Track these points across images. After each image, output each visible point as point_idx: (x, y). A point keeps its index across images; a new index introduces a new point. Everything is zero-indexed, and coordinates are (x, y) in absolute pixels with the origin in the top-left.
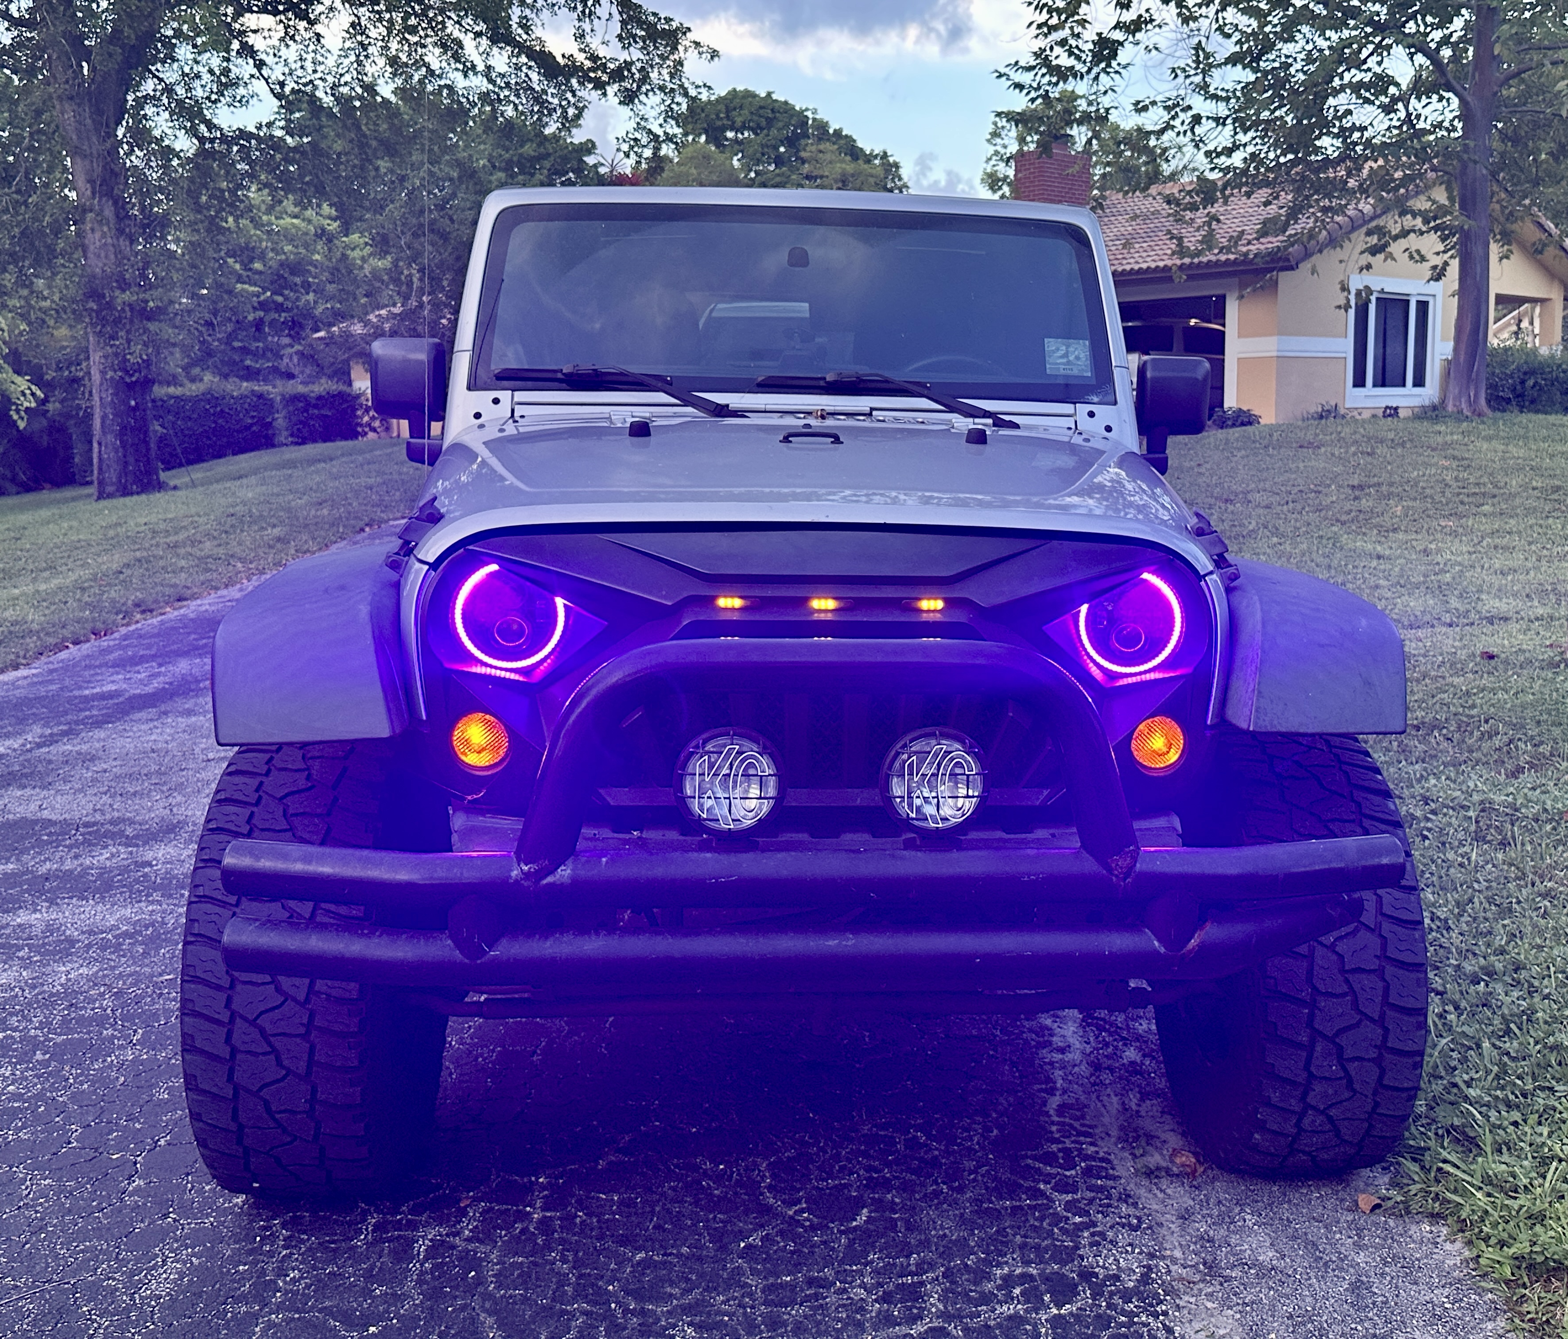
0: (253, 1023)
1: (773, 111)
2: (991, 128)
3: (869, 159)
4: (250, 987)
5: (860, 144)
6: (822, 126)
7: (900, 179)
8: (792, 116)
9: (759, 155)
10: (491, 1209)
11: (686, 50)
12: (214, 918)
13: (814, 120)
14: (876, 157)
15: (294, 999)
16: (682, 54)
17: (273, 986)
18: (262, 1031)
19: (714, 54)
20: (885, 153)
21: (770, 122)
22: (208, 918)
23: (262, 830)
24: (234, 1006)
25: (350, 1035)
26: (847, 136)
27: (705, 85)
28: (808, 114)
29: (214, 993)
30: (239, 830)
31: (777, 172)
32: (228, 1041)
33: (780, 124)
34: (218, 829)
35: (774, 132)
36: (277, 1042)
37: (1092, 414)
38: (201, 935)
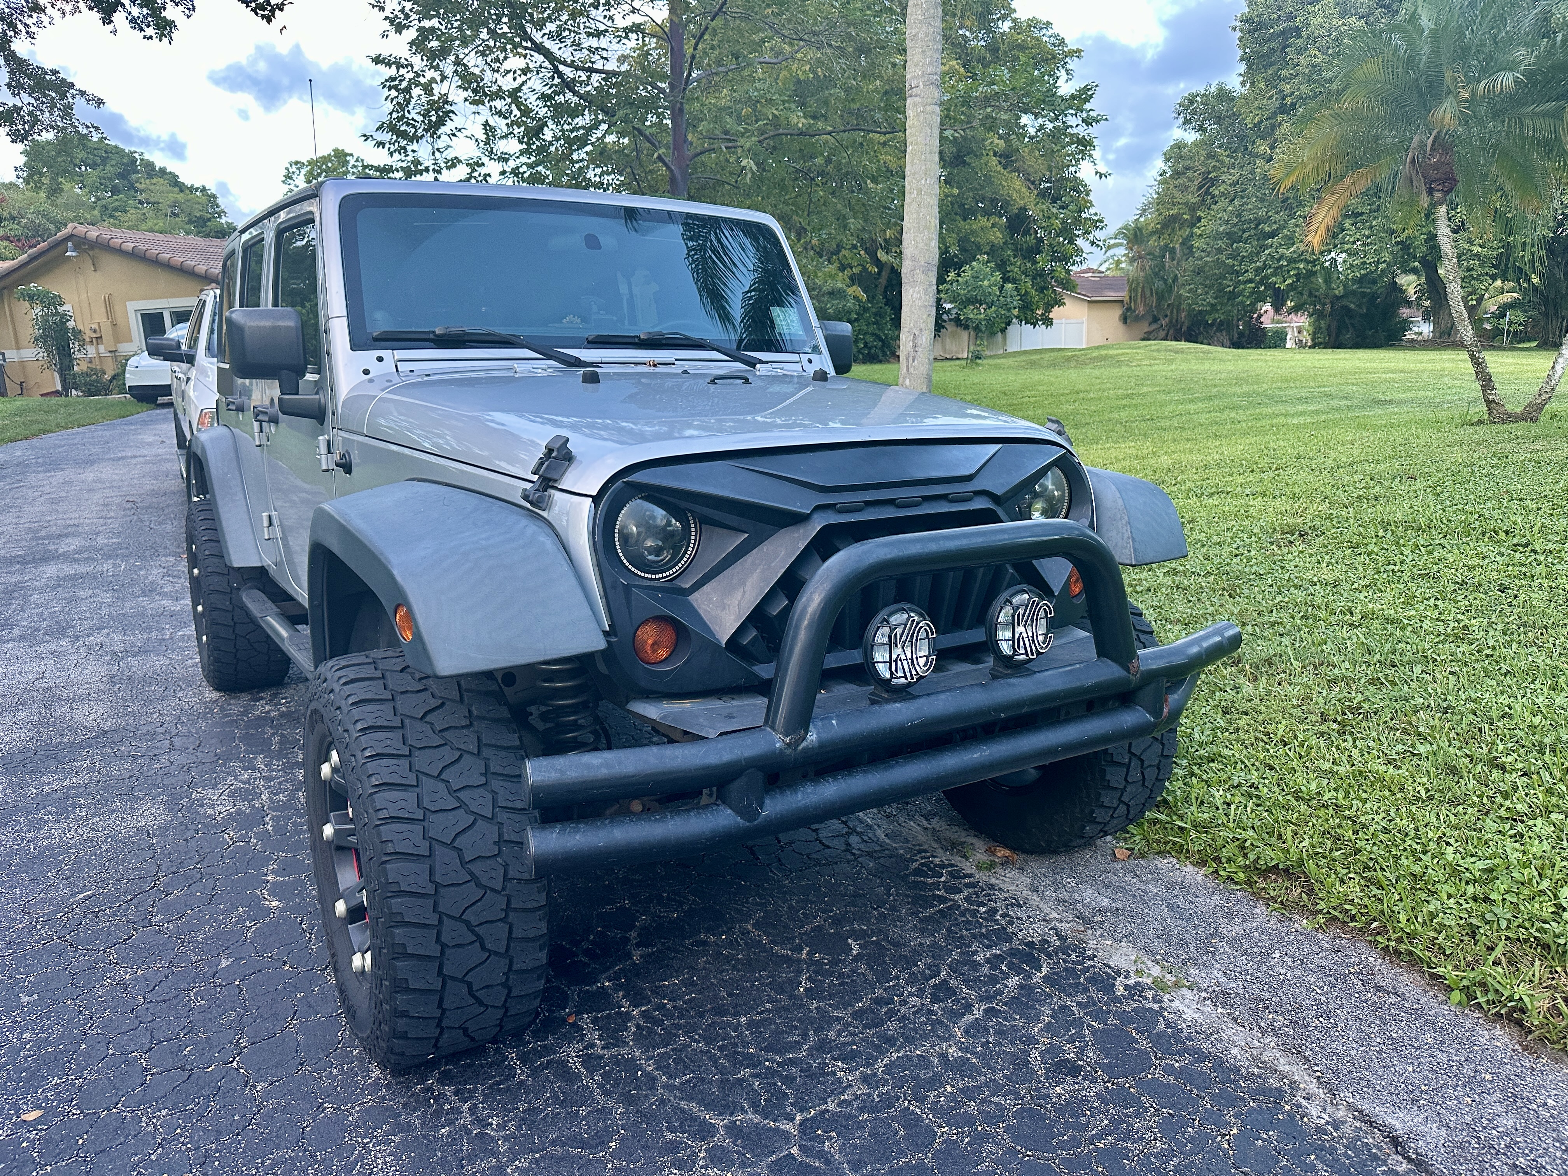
0: (460, 919)
1: (106, 152)
2: (285, 172)
3: (192, 189)
4: (452, 888)
5: (181, 180)
6: (150, 165)
7: (218, 207)
8: (123, 157)
9: (97, 184)
10: (596, 1018)
11: (73, 97)
12: (407, 835)
13: (142, 160)
14: (197, 189)
15: (493, 890)
16: (70, 100)
17: (473, 883)
18: (468, 924)
19: (100, 102)
20: (204, 187)
21: (105, 161)
22: (401, 837)
23: (420, 749)
24: (441, 909)
25: (540, 908)
26: (170, 173)
27: (93, 127)
28: (136, 155)
29: (420, 901)
30: (399, 752)
31: (115, 197)
32: (438, 940)
33: (114, 162)
34: (377, 755)
35: (108, 168)
36: (480, 930)
37: (810, 361)
38: (397, 853)
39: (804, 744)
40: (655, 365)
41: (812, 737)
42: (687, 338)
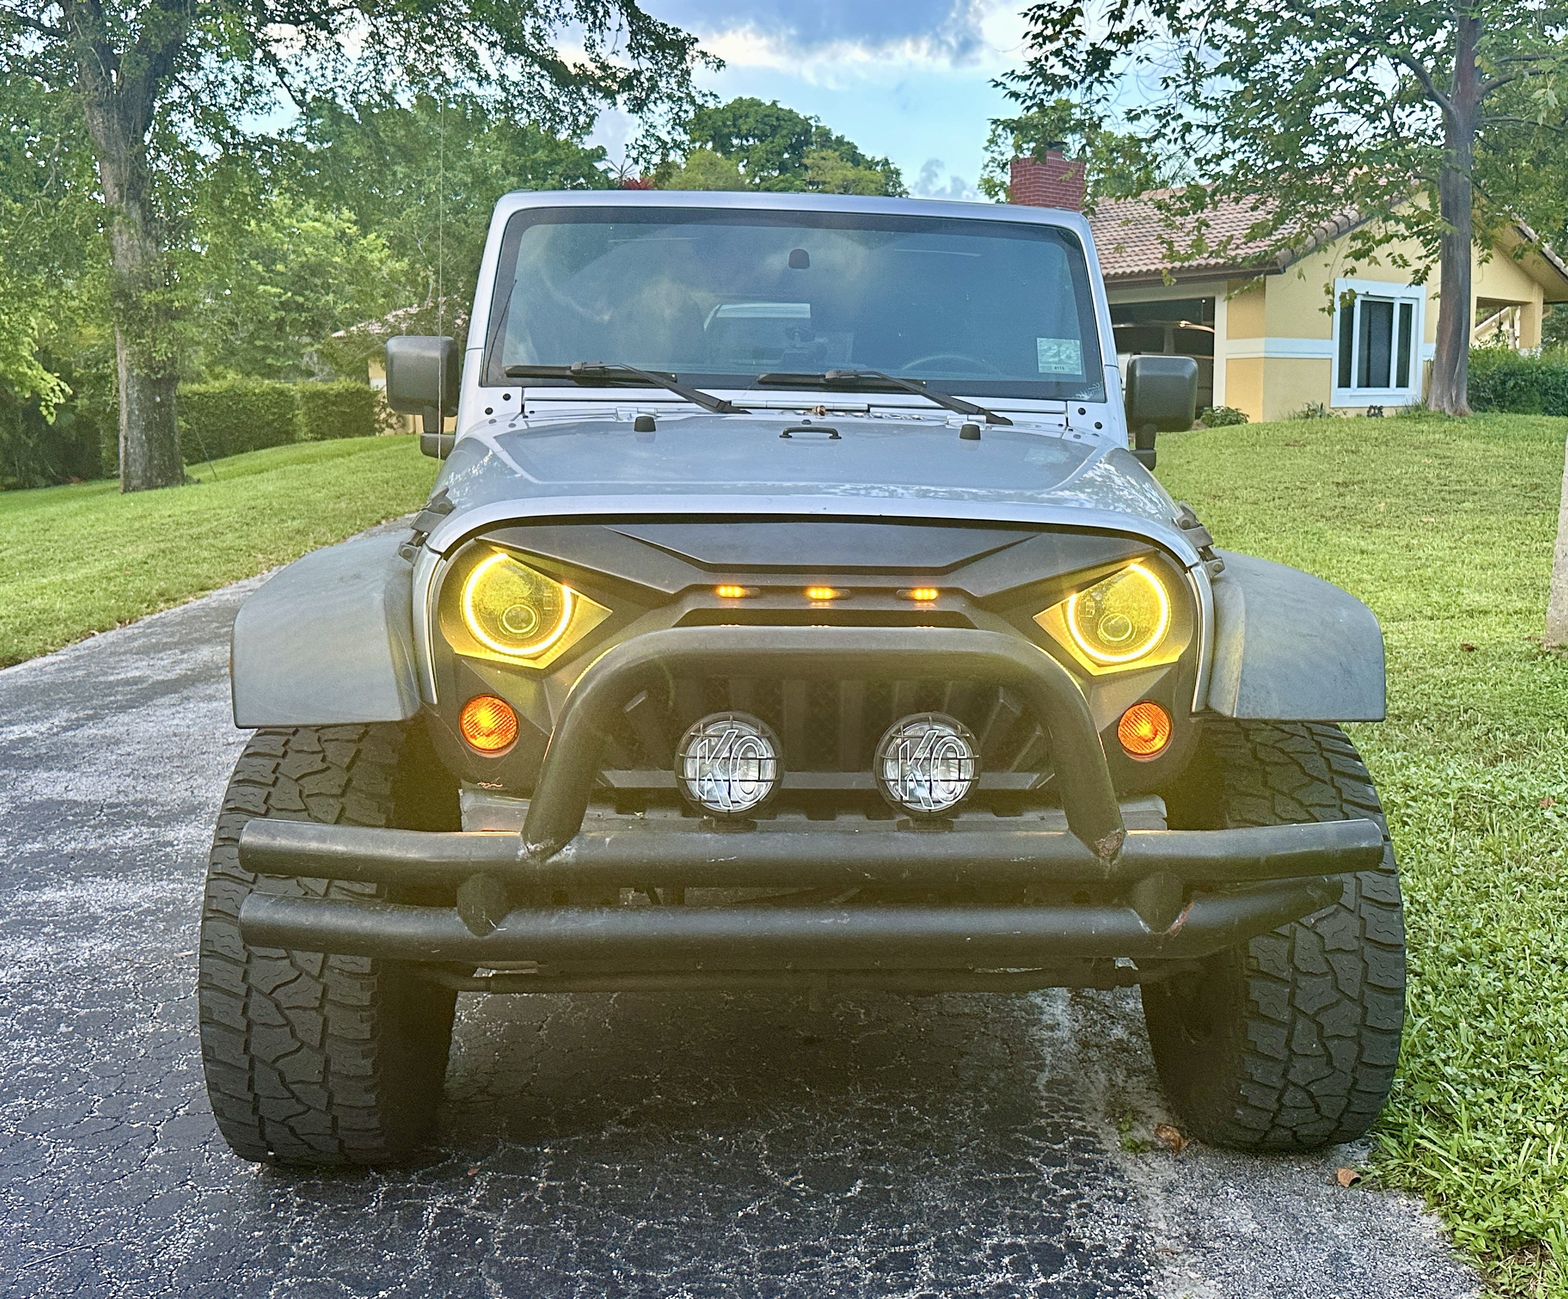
10: (498, 1178)
14: (877, 164)
17: (288, 961)
22: (226, 895)
23: (278, 810)
25: (362, 1008)
27: (711, 94)
28: (812, 122)
30: (256, 810)
31: (781, 177)
33: (784, 132)
34: (236, 809)
35: (778, 139)
37: (1082, 412)
38: (219, 911)
41: (569, 853)
42: (884, 379)
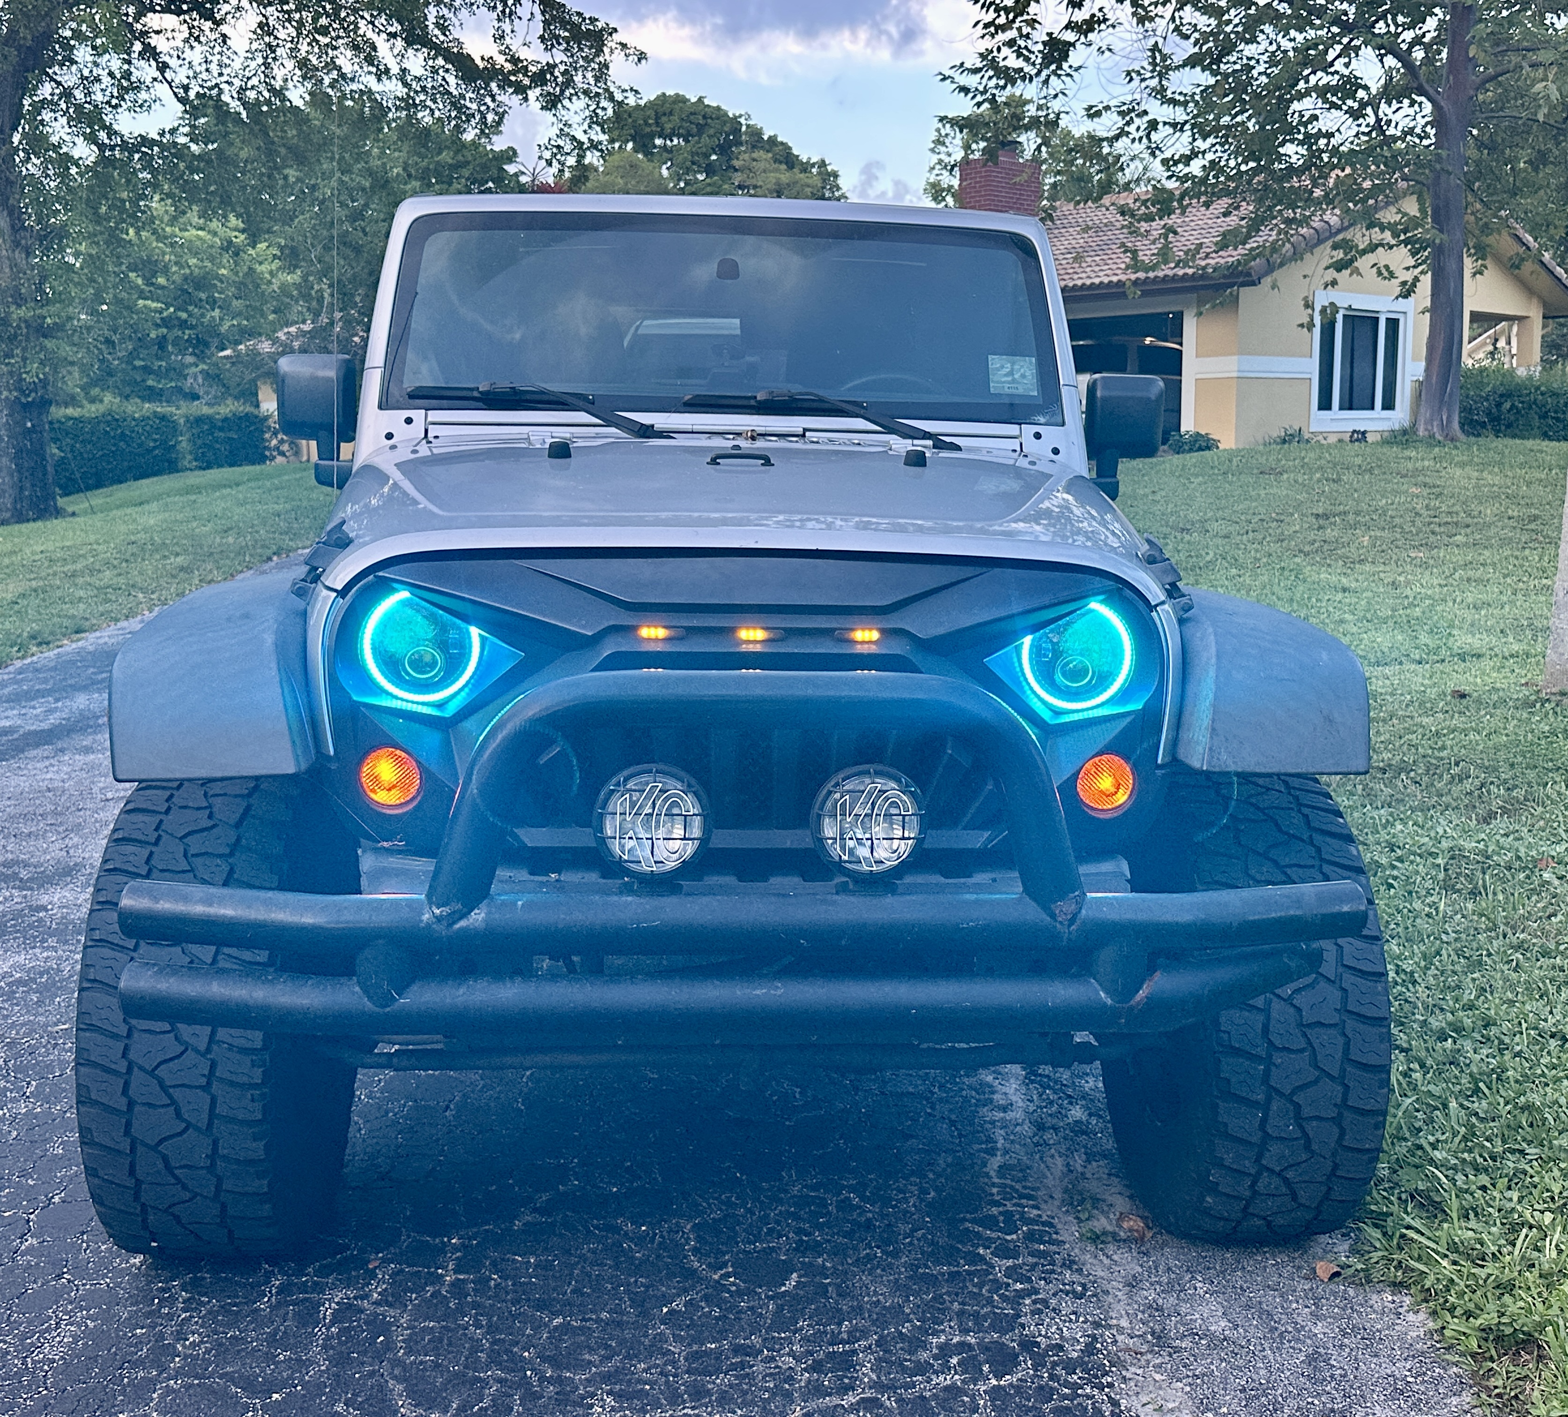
0: (152, 1073)
1: (704, 117)
2: (934, 136)
3: (806, 167)
5: (796, 152)
6: (756, 133)
7: (839, 188)
8: (725, 123)
9: (688, 164)
10: (401, 1271)
11: (612, 52)
14: (813, 165)
15: (195, 1049)
21: (701, 128)
24: (132, 1055)
25: (253, 1086)
26: (782, 143)
28: (742, 120)
29: (111, 1042)
31: (708, 180)
32: (125, 1092)
33: (712, 131)
35: (705, 139)
36: (176, 1093)
37: (1038, 436)
39: (462, 923)
40: (753, 438)
41: (478, 917)
42: (821, 400)
